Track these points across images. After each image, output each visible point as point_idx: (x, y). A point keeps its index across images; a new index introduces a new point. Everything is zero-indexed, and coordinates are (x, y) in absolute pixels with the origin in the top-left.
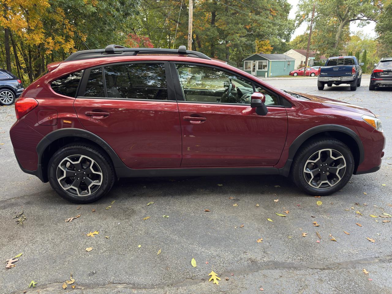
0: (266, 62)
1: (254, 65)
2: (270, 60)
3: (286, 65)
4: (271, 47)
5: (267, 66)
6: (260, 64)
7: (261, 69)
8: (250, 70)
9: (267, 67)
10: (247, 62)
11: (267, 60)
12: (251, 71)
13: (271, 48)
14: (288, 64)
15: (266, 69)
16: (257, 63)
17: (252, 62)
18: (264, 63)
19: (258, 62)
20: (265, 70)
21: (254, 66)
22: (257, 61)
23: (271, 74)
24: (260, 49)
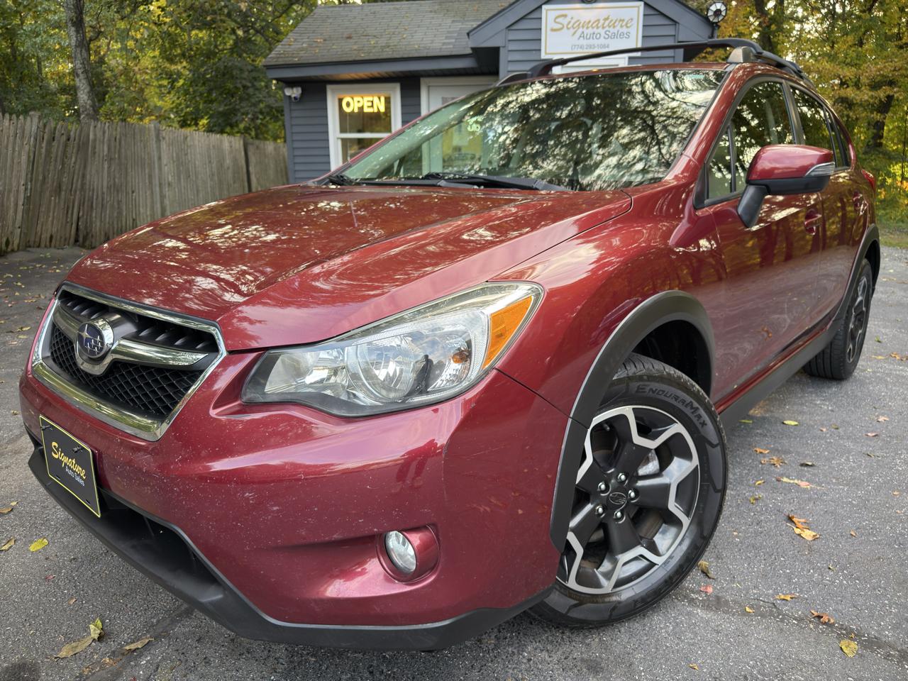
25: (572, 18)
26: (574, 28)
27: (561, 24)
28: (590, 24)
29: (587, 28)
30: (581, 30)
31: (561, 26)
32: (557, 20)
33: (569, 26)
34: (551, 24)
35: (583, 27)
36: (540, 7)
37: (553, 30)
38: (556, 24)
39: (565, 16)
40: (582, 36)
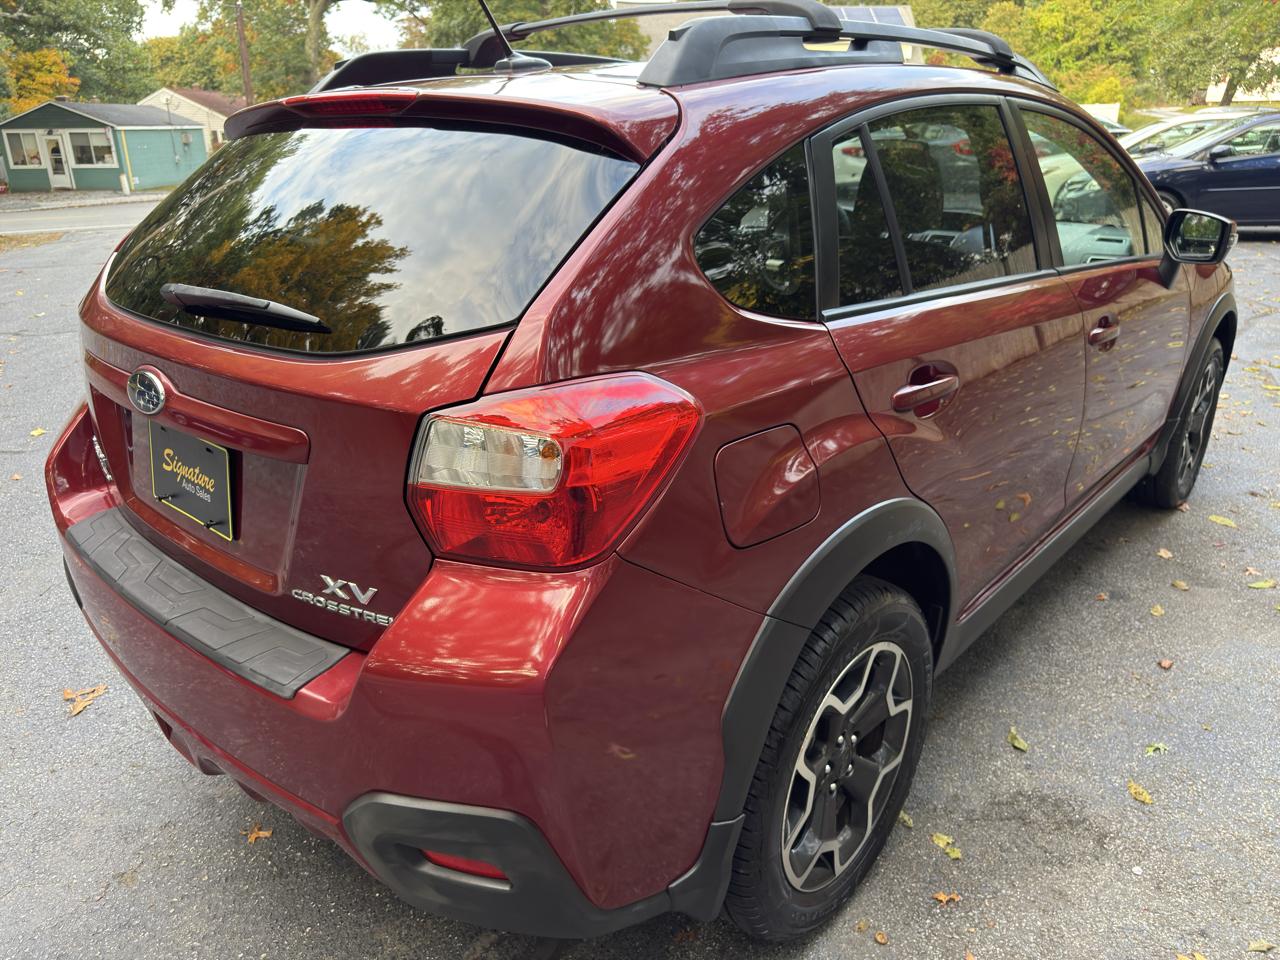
0: (105, 134)
1: (54, 146)
2: (119, 128)
3: (179, 148)
4: (70, 76)
5: (113, 149)
6: (81, 142)
7: (90, 161)
8: (42, 167)
9: (114, 154)
10: (18, 135)
11: (103, 126)
12: (45, 171)
13: (72, 80)
14: (184, 141)
15: (112, 163)
16: (64, 137)
17: (40, 133)
18: (96, 138)
19: (68, 136)
20: (107, 166)
21: (56, 150)
22: (60, 131)
23: (136, 181)
24: (24, 82)
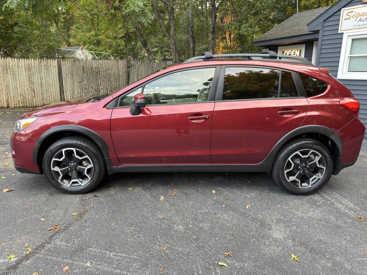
25: (356, 12)
26: (356, 17)
27: (350, 16)
28: (365, 14)
29: (363, 16)
30: (360, 18)
31: (350, 17)
32: (348, 15)
33: (354, 17)
34: (345, 17)
35: (361, 16)
36: (340, 10)
37: (345, 19)
38: (347, 16)
39: (352, 12)
40: (360, 20)
